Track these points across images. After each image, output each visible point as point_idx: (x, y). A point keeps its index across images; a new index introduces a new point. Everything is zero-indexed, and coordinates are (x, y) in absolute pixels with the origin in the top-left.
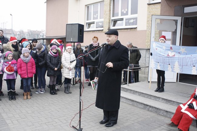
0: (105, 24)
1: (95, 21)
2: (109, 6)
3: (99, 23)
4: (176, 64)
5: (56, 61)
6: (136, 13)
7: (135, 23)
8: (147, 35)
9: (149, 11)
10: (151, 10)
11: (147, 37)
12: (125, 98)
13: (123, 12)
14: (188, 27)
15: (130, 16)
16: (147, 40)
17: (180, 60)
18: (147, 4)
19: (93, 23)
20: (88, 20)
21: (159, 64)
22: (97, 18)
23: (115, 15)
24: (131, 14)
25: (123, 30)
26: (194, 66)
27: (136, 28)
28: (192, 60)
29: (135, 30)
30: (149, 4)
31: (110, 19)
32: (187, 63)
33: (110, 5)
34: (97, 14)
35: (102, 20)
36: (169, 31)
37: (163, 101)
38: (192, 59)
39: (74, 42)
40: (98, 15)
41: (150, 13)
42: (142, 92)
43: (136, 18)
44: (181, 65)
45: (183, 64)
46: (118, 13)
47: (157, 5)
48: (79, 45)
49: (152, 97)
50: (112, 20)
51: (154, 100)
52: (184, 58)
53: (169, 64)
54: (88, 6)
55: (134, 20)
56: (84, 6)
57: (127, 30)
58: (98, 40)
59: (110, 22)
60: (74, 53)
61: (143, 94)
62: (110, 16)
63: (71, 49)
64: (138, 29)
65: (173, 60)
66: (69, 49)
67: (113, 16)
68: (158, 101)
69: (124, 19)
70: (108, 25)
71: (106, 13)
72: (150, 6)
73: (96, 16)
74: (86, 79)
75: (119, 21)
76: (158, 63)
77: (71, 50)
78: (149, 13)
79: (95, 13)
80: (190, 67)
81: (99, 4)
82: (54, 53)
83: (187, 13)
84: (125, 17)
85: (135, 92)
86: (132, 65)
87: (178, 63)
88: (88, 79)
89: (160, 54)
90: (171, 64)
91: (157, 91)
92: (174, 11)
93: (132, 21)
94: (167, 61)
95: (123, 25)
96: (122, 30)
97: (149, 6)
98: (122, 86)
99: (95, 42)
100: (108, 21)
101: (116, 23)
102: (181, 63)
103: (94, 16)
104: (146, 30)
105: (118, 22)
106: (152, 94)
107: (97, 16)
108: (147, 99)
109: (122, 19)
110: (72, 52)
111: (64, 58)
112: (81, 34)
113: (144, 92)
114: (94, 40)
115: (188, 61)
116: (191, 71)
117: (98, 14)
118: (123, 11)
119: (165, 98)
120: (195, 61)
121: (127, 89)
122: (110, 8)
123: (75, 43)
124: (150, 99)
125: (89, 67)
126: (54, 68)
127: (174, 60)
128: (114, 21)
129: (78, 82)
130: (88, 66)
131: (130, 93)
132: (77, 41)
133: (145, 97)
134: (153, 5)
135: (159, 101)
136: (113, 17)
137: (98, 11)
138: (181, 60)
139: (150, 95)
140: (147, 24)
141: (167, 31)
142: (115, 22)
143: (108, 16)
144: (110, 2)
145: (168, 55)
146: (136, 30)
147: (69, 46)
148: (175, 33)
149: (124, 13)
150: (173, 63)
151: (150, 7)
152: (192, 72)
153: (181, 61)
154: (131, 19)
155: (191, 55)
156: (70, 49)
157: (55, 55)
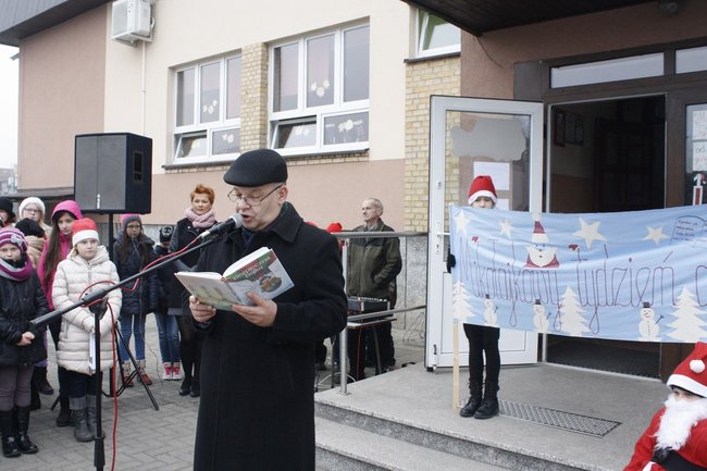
0: (247, 138)
1: (209, 127)
2: (259, 71)
3: (225, 137)
4: (569, 299)
5: (23, 300)
6: (364, 95)
7: (362, 133)
8: (406, 180)
9: (414, 88)
10: (420, 84)
11: (408, 186)
12: (334, 453)
13: (315, 92)
14: (562, 145)
15: (339, 107)
16: (408, 198)
17: (582, 282)
18: (405, 61)
19: (202, 135)
20: (180, 123)
21: (490, 303)
22: (215, 117)
23: (282, 105)
24: (345, 101)
25: (317, 162)
26: (647, 305)
27: (364, 153)
28: (634, 279)
29: (361, 159)
30: (411, 62)
31: (266, 121)
32: (615, 292)
33: (264, 67)
34: (215, 103)
35: (235, 123)
36: (502, 161)
37: (499, 461)
38: (634, 274)
39: (111, 213)
40: (218, 105)
41: (416, 96)
42: (407, 421)
43: (364, 116)
44: (592, 302)
45: (596, 296)
46: (295, 97)
47: (441, 63)
48: (134, 223)
49: (451, 443)
50: (273, 123)
51: (462, 456)
52: (601, 273)
53: (538, 302)
54: (179, 72)
55: (356, 123)
56: (166, 70)
57: (330, 161)
58: (212, 202)
59: (266, 129)
60: (111, 259)
61: (413, 431)
62: (264, 109)
63: (93, 241)
64: (373, 156)
65: (553, 284)
66: (84, 242)
67: (277, 108)
68: (479, 459)
69: (318, 119)
70: (258, 141)
71: (250, 96)
72: (416, 67)
73: (211, 110)
74: (169, 364)
75: (299, 127)
76: (488, 296)
77: (95, 245)
78: (413, 96)
79: (209, 96)
80: (630, 308)
81: (223, 64)
82: (10, 262)
83: (563, 90)
84: (320, 112)
85: (375, 423)
86: (359, 303)
87: (576, 295)
88: (175, 365)
89: (493, 262)
90: (544, 300)
91: (468, 413)
92: (515, 83)
93: (349, 125)
94: (527, 286)
95: (313, 143)
96: (311, 162)
97: (411, 68)
98: (318, 397)
99: (201, 209)
100: (258, 127)
101: (289, 133)
102: (591, 294)
103: (205, 108)
104: (404, 160)
105: (297, 131)
106: (451, 432)
107: (217, 108)
108: (431, 451)
109: (310, 121)
110: (103, 252)
111: (63, 282)
112: (139, 177)
113: (418, 424)
114: (197, 201)
115: (617, 282)
116: (637, 328)
117: (218, 100)
118: (313, 87)
119: (507, 446)
120: (650, 283)
121: (340, 409)
122: (264, 77)
123: (115, 216)
124: (444, 450)
125: (178, 317)
126: (18, 333)
127: (559, 285)
128: (281, 127)
129: (134, 380)
130: (171, 312)
131: (354, 426)
132: (123, 208)
133: (421, 445)
134: (425, 65)
135: (485, 462)
136: (274, 111)
137: (218, 91)
138: (590, 281)
139: (443, 436)
140: (407, 134)
141: (492, 160)
142: (285, 130)
143: (258, 108)
144: (263, 55)
145: (530, 262)
146: (365, 159)
147: (86, 228)
148: (521, 167)
149: (318, 97)
150: (554, 296)
151: (415, 73)
152: (641, 331)
153: (590, 286)
154: (343, 118)
155: (628, 257)
156: (89, 245)
157: (19, 270)
